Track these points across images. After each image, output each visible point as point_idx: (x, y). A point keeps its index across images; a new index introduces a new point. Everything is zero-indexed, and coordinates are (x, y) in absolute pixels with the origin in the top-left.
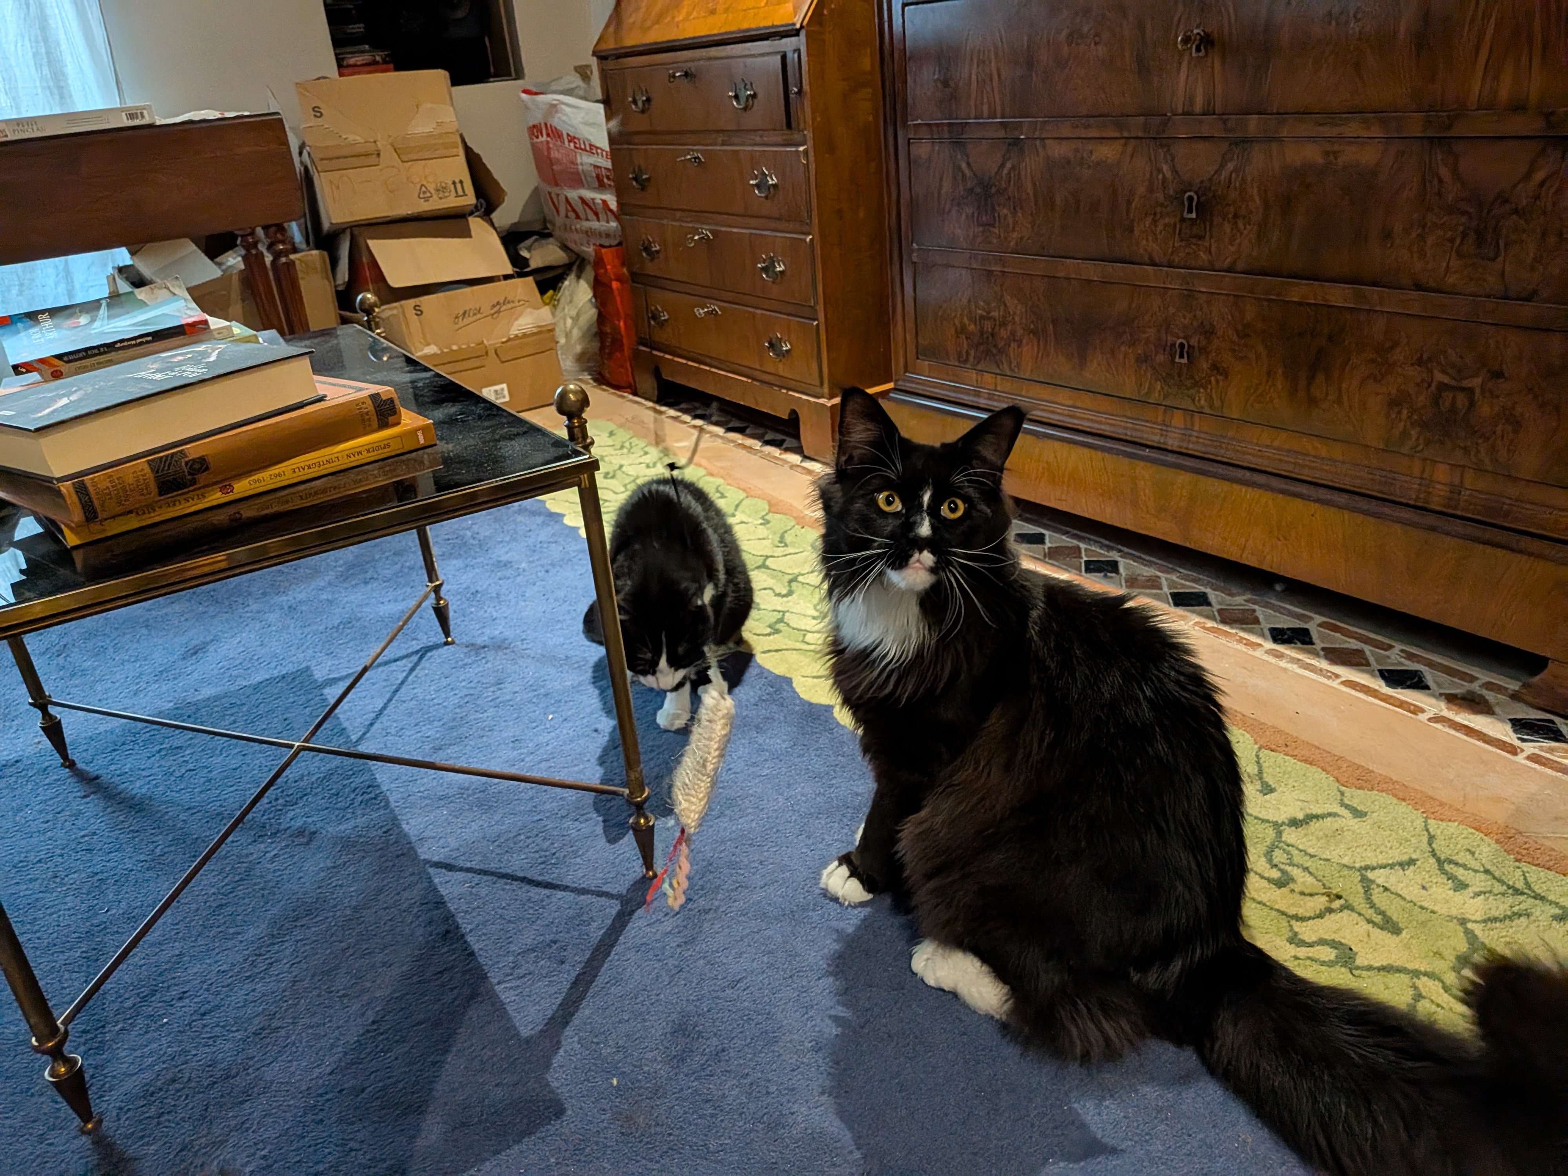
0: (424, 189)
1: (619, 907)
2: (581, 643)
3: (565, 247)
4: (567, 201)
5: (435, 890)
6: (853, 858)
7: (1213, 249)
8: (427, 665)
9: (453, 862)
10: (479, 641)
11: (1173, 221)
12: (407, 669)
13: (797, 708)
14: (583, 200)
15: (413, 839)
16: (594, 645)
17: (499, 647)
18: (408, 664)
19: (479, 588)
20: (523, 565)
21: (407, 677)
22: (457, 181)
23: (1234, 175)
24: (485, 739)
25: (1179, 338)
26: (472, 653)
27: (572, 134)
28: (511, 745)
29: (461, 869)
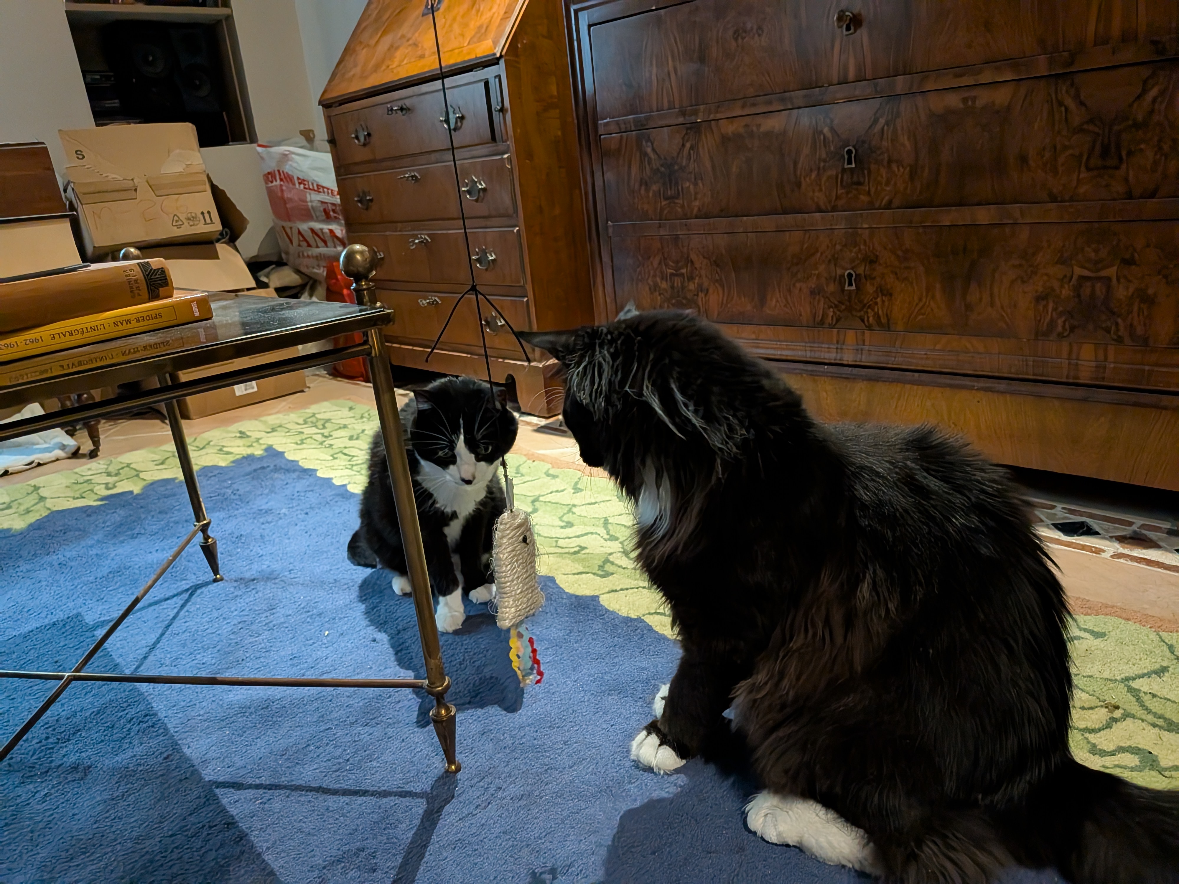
0: (176, 218)
1: (424, 806)
2: (348, 568)
3: (298, 272)
4: (300, 233)
5: (224, 810)
6: (659, 724)
7: (873, 190)
8: (199, 600)
9: (240, 780)
10: (248, 575)
11: (834, 173)
12: (178, 606)
13: (564, 601)
14: (312, 230)
15: (196, 762)
16: (361, 568)
17: (268, 578)
18: (178, 601)
19: (242, 533)
20: (284, 511)
21: (178, 613)
22: (205, 212)
23: (886, 127)
24: (262, 660)
25: (847, 269)
26: (242, 586)
27: (301, 178)
28: (290, 663)
29: (250, 787)
